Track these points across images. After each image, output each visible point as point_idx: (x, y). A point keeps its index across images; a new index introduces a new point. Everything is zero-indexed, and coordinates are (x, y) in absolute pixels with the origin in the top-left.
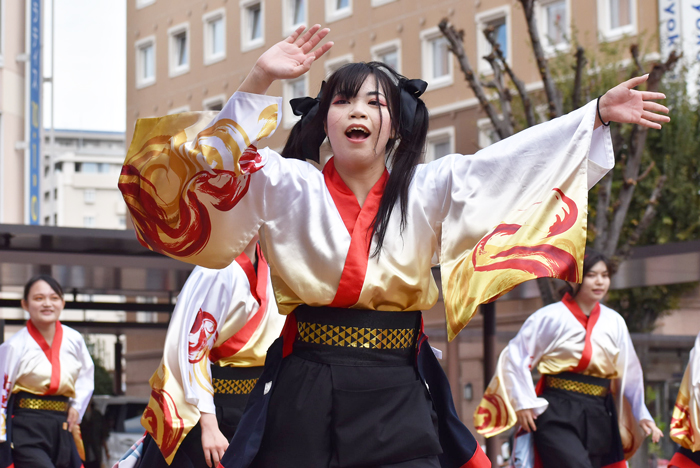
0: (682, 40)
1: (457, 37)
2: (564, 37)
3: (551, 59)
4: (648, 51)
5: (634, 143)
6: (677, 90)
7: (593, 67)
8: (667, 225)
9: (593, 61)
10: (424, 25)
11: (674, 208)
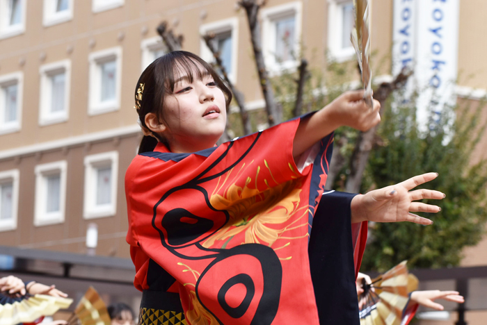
0: (415, 63)
1: (175, 42)
2: (292, 53)
3: (276, 77)
4: (378, 73)
5: (355, 164)
6: (406, 116)
7: (319, 86)
8: (387, 256)
9: (320, 80)
10: (146, 34)
11: (396, 239)
